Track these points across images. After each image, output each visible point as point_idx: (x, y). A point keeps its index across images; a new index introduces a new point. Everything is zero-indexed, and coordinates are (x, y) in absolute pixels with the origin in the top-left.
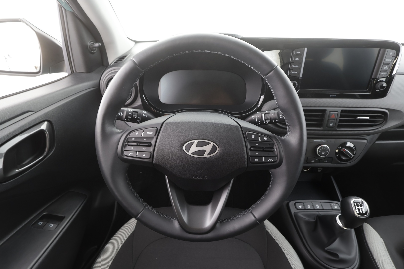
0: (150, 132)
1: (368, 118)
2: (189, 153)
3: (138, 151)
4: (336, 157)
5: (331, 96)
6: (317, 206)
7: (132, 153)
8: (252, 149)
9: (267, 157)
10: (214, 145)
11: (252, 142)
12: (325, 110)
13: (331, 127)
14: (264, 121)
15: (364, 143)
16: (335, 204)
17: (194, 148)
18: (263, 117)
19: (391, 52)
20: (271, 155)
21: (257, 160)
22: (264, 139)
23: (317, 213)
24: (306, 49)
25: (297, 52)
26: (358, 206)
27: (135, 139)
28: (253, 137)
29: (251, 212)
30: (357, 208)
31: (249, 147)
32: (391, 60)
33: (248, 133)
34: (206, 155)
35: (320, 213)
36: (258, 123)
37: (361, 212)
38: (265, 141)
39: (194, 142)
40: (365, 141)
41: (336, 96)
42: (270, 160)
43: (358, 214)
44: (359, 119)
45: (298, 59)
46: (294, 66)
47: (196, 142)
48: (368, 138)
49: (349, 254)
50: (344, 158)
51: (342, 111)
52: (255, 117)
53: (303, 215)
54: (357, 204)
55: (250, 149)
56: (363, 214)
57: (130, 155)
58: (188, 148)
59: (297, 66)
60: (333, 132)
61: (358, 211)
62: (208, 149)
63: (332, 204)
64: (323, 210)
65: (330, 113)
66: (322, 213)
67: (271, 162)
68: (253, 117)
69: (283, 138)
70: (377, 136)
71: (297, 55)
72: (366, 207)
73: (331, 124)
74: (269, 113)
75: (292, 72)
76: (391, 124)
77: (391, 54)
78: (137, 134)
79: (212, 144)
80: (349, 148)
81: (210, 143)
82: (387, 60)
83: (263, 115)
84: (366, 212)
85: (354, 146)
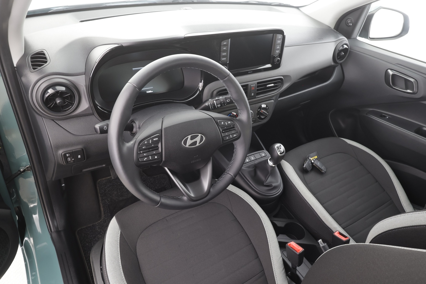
0: (156, 139)
1: (273, 85)
2: (187, 146)
3: (150, 156)
4: (258, 117)
5: (249, 72)
6: (252, 158)
7: (146, 158)
8: (223, 132)
9: (232, 134)
10: (201, 136)
11: (223, 127)
12: (247, 85)
13: (253, 96)
14: (216, 106)
15: (272, 102)
16: (262, 153)
17: (189, 142)
18: (215, 103)
19: (280, 36)
20: (234, 133)
21: (228, 138)
22: (229, 123)
23: (253, 163)
24: (230, 39)
25: (224, 43)
26: (279, 149)
27: (145, 147)
28: (222, 123)
29: (228, 173)
30: (279, 150)
31: (221, 130)
32: (280, 41)
33: (219, 121)
34: (198, 144)
35: (255, 162)
36: (212, 108)
37: (281, 152)
38: (230, 124)
39: (188, 137)
40: (273, 101)
41: (252, 72)
42: (235, 135)
43: (280, 154)
44: (268, 87)
45: (225, 48)
46: (223, 54)
47: (189, 137)
48: (274, 98)
49: (277, 182)
50: (263, 117)
51: (258, 83)
52: (209, 104)
53: (245, 168)
54: (278, 148)
55: (222, 132)
56: (282, 153)
57: (145, 160)
58: (185, 143)
59: (225, 54)
60: (254, 100)
61: (279, 152)
62: (198, 139)
63: (261, 153)
64: (256, 159)
65: (251, 86)
66: (256, 162)
67: (236, 137)
68: (207, 104)
69: (237, 118)
70: (278, 95)
71: (225, 45)
72: (282, 148)
73: (253, 94)
74: (219, 99)
75: (223, 59)
76: (286, 86)
77: (280, 37)
78: (146, 143)
79: (200, 135)
80: (264, 108)
81: (199, 135)
82: (278, 42)
83: (215, 101)
84: (284, 151)
85: (267, 106)
